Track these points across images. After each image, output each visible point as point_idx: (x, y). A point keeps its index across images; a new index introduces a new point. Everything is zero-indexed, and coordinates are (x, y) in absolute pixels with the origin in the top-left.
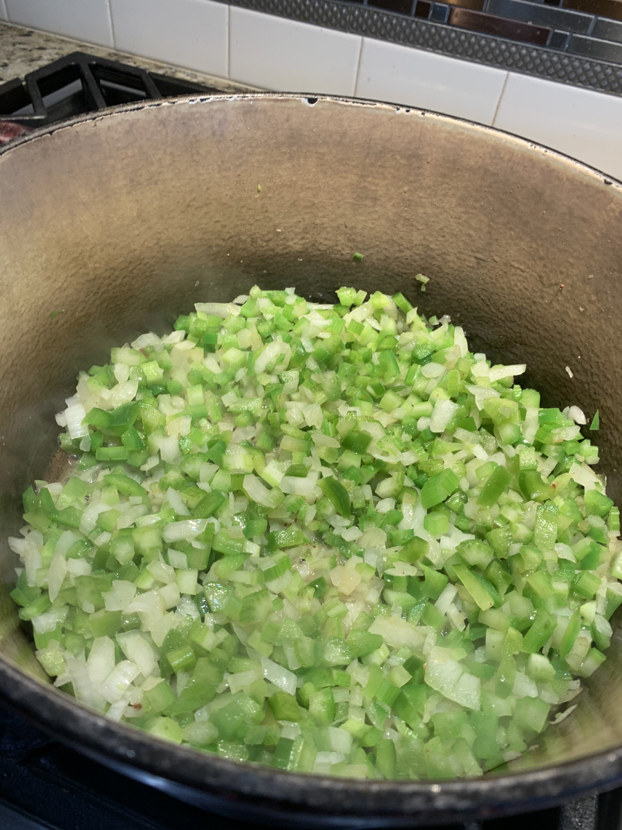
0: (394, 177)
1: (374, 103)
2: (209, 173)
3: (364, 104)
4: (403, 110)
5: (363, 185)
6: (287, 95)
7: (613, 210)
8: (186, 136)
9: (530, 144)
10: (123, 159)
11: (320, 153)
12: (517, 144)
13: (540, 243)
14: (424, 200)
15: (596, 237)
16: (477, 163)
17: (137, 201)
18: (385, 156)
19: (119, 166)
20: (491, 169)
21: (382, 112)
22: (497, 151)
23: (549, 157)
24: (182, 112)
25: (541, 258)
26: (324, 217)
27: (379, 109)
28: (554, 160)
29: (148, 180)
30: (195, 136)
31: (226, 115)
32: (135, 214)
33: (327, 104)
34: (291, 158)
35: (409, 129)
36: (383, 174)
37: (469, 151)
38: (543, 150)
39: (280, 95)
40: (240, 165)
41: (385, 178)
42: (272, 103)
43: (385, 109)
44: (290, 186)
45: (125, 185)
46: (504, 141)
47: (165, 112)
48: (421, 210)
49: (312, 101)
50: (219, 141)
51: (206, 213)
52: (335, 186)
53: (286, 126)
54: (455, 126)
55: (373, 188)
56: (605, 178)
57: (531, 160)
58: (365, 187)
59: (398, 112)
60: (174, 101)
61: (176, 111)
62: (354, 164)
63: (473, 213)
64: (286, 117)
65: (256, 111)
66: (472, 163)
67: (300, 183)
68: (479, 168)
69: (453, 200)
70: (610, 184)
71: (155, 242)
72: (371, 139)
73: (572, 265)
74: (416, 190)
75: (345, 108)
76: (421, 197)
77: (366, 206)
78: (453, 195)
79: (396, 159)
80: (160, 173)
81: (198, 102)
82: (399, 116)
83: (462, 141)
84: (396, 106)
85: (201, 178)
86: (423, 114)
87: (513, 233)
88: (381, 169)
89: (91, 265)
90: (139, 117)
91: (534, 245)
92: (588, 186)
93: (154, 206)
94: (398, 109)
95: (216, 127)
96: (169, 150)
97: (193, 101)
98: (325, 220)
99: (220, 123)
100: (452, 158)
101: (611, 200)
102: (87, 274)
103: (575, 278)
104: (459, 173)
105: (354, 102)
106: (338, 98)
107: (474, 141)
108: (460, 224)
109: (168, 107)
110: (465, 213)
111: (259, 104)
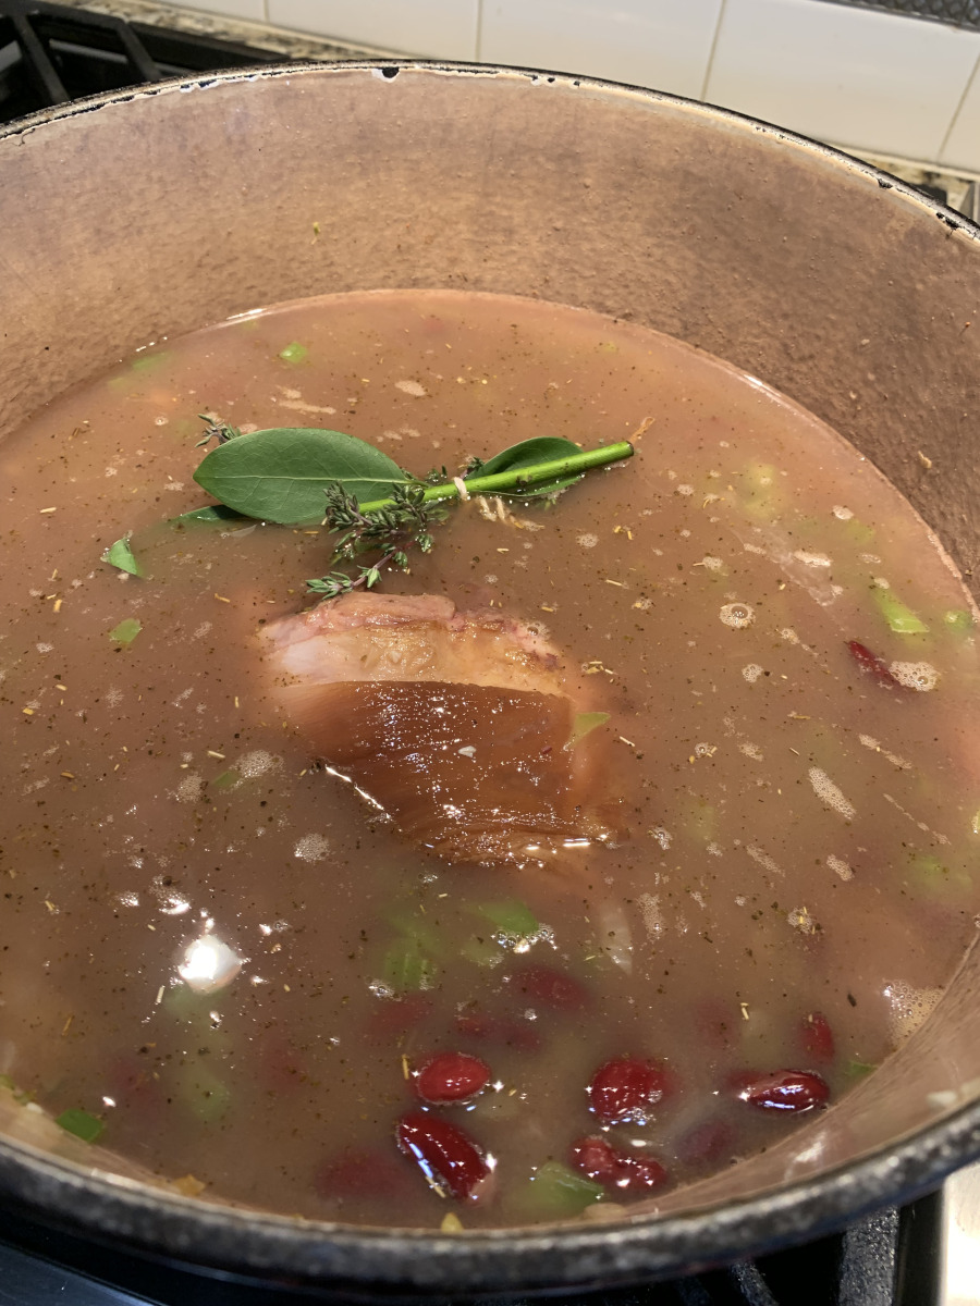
0: (537, 193)
1: (493, 70)
2: (229, 208)
3: (477, 72)
4: (543, 78)
5: (488, 209)
6: (347, 65)
7: (895, 232)
8: (182, 147)
9: (755, 125)
10: (79, 195)
11: (411, 161)
12: (734, 127)
13: (782, 290)
14: (589, 229)
15: (871, 276)
16: (671, 161)
17: (111, 265)
18: (519, 160)
19: (73, 208)
20: (695, 171)
21: (510, 84)
22: (702, 140)
23: (788, 146)
24: (170, 107)
25: (785, 316)
26: (428, 266)
27: (502, 79)
28: (796, 150)
29: (126, 228)
30: (197, 147)
31: (246, 107)
32: (110, 288)
33: (415, 77)
34: (364, 172)
35: (555, 110)
36: (519, 189)
37: (656, 142)
38: (777, 134)
39: (335, 66)
40: (280, 190)
41: (522, 196)
42: (322, 81)
43: (513, 80)
44: (366, 219)
45: (87, 240)
46: (713, 122)
47: (140, 110)
48: (585, 246)
49: (389, 73)
50: (240, 153)
51: (230, 275)
52: (442, 214)
53: (351, 118)
54: (632, 101)
55: (505, 213)
56: (880, 177)
57: (759, 153)
58: (491, 213)
59: (535, 83)
60: (154, 89)
61: (160, 107)
62: (470, 175)
63: (670, 246)
64: (347, 103)
65: (297, 96)
66: (664, 163)
67: (383, 213)
68: (676, 169)
69: (637, 226)
70: (889, 186)
71: (149, 330)
72: (494, 132)
73: (833, 324)
74: (575, 212)
75: (445, 82)
76: (585, 224)
77: (496, 244)
78: (637, 217)
79: (537, 163)
80: (146, 213)
81: (196, 89)
82: (538, 89)
83: (644, 125)
84: (531, 74)
85: (216, 217)
86: (576, 84)
87: (736, 276)
88: (515, 182)
89: (44, 380)
90: (97, 122)
91: (773, 295)
92: (852, 192)
93: (141, 270)
94: (535, 78)
95: (231, 129)
96: (155, 175)
97: (187, 86)
98: (430, 271)
99: (239, 123)
100: (629, 156)
101: (891, 215)
102: (41, 395)
103: (840, 346)
104: (644, 180)
105: (460, 71)
106: (432, 65)
107: (664, 126)
108: (650, 264)
109: (146, 100)
110: (658, 246)
111: (299, 84)
